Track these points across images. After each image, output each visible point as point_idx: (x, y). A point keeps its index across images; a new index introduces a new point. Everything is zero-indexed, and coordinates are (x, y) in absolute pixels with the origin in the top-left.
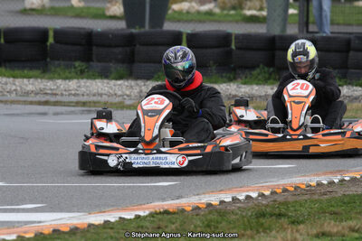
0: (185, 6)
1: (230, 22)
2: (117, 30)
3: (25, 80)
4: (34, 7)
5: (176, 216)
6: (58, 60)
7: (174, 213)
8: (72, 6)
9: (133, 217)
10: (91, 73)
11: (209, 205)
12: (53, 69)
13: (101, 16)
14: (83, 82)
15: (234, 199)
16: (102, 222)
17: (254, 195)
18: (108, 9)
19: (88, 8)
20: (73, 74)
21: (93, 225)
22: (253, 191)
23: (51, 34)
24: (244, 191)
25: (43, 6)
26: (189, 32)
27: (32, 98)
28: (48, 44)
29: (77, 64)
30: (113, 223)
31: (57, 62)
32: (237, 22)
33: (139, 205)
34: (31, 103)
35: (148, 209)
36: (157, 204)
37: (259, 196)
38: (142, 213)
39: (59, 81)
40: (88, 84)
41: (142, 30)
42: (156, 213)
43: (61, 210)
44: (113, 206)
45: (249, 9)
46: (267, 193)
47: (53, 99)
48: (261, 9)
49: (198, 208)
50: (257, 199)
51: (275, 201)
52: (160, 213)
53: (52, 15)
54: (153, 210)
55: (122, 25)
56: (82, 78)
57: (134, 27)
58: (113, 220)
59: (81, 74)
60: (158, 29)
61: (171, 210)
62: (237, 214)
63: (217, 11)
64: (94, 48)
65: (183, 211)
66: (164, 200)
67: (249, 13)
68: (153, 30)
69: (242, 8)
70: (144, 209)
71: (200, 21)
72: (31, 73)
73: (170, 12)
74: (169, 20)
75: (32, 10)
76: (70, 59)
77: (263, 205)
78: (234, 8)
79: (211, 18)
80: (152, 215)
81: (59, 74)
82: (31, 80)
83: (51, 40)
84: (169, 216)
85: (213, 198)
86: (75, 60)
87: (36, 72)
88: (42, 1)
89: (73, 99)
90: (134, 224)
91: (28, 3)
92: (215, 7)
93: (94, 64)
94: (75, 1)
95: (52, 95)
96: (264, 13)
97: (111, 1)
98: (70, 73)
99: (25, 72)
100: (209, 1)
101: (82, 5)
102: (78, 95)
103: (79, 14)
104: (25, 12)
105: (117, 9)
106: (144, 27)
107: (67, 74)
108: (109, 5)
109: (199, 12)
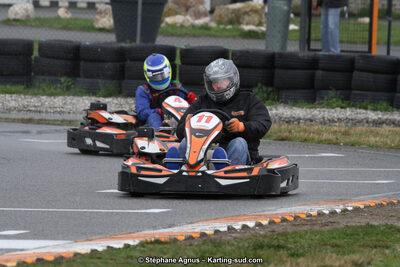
0: (179, 19)
1: (228, 37)
2: (106, 43)
3: (7, 96)
4: (18, 17)
5: (168, 246)
6: (43, 74)
7: (166, 243)
8: (59, 17)
9: (121, 246)
10: (78, 90)
11: (203, 235)
12: (37, 84)
13: (91, 28)
14: (69, 99)
15: (230, 229)
16: (89, 251)
17: (251, 224)
18: (97, 20)
19: (76, 19)
20: (59, 90)
21: (79, 254)
22: (250, 220)
23: (36, 47)
24: (240, 220)
25: (28, 16)
26: (183, 47)
27: (14, 115)
28: (33, 57)
29: (63, 79)
30: (100, 253)
31: (42, 77)
32: (234, 37)
33: (129, 234)
34: (14, 121)
35: (138, 238)
36: (147, 232)
37: (256, 225)
38: (131, 243)
39: (44, 98)
40: (74, 101)
41: (133, 44)
42: (147, 243)
43: (45, 237)
44: (101, 234)
45: (247, 24)
46: (265, 222)
47: (36, 117)
48: (260, 24)
49: (191, 238)
50: (253, 229)
51: (273, 231)
52: (151, 242)
53: (37, 26)
54: (142, 239)
55: (111, 38)
56: (69, 95)
57: (123, 40)
58: (100, 249)
59: (68, 90)
60: (150, 44)
61: (163, 240)
62: (233, 245)
63: (213, 25)
64: (82, 63)
65: (175, 240)
66: (155, 228)
67: (247, 28)
68: (144, 45)
69: (240, 23)
70: (134, 238)
71: (194, 36)
72: (14, 88)
73: (163, 25)
74: (162, 33)
75: (15, 20)
76: (56, 75)
77: (261, 236)
78: (231, 22)
79: (207, 32)
80: (143, 244)
81: (44, 90)
82: (14, 96)
83: (36, 53)
84: (161, 246)
85: (207, 228)
86: (61, 76)
87: (20, 88)
88: (27, 11)
89: (58, 117)
90: (123, 254)
91: (12, 13)
92: (211, 20)
93: (81, 80)
94: (62, 12)
95: (36, 111)
96: (263, 29)
97: (100, 13)
98: (56, 89)
99: (8, 87)
100: (205, 15)
101: (69, 16)
102: (64, 112)
103: (66, 26)
104: (9, 22)
105: (107, 21)
106: (135, 41)
107: (52, 90)
108: (97, 17)
109: (193, 26)
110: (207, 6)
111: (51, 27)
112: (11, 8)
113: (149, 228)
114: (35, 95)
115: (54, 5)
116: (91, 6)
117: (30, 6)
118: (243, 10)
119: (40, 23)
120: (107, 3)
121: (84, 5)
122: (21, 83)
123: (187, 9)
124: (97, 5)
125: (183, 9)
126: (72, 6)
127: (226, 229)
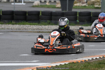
0: (78, 4)
1: (91, 9)
2: (59, 11)
3: (34, 26)
4: (36, 5)
5: (76, 64)
6: (43, 20)
7: (75, 63)
9: (64, 64)
10: (52, 24)
11: (85, 61)
12: (41, 22)
13: (55, 7)
14: (50, 26)
15: (92, 59)
16: (55, 66)
17: (98, 58)
18: (57, 5)
19: (51, 5)
20: (47, 24)
21: (53, 66)
22: (98, 57)
23: (41, 13)
24: (95, 57)
25: (38, 5)
26: (79, 12)
27: (35, 31)
28: (40, 15)
29: (48, 21)
30: (58, 66)
31: (42, 21)
32: (93, 9)
34: (35, 32)
36: (70, 60)
37: (99, 58)
38: (66, 63)
39: (43, 26)
40: (51, 27)
41: (66, 11)
43: (44, 62)
44: (58, 61)
45: (96, 5)
46: (102, 57)
47: (41, 31)
48: (99, 5)
49: (82, 61)
50: (99, 59)
51: (104, 59)
52: (72, 63)
54: (69, 62)
55: (60, 10)
56: (49, 25)
57: (64, 10)
58: (58, 65)
59: (49, 24)
60: (70, 11)
62: (93, 63)
63: (87, 6)
64: (53, 17)
65: (78, 62)
66: (72, 59)
67: (96, 6)
68: (69, 11)
69: (94, 5)
70: (67, 62)
71: (82, 9)
72: (35, 24)
73: (74, 6)
74: (74, 8)
75: (35, 6)
76: (46, 20)
77: (100, 61)
78: (92, 5)
79: (85, 8)
80: (69, 63)
81: (43, 24)
82: (35, 26)
83: (41, 14)
84: (74, 64)
85: (86, 59)
86: (47, 20)
87: (37, 23)
88: (38, 3)
89: (47, 31)
90: (64, 66)
91: (34, 4)
92: (87, 4)
93: (53, 21)
94: (47, 4)
95: (41, 30)
96: (100, 6)
97: (57, 3)
98: (46, 23)
99: (34, 23)
100: (85, 3)
101: (49, 4)
102: (48, 30)
103: (48, 7)
104: (33, 6)
105: (59, 5)
106: (66, 10)
107: (45, 24)
108: (57, 4)
109: (82, 6)
110: (85, 1)
111: (45, 7)
112: (34, 3)
113: (71, 59)
114: (41, 25)
115: (45, 2)
116: (55, 2)
117: (39, 2)
118: (95, 2)
119: (42, 6)
120: (59, 1)
121: (53, 1)
122: (37, 22)
123: (80, 2)
124: (57, 1)
125: (79, 2)
126: (50, 2)
127: (91, 59)
